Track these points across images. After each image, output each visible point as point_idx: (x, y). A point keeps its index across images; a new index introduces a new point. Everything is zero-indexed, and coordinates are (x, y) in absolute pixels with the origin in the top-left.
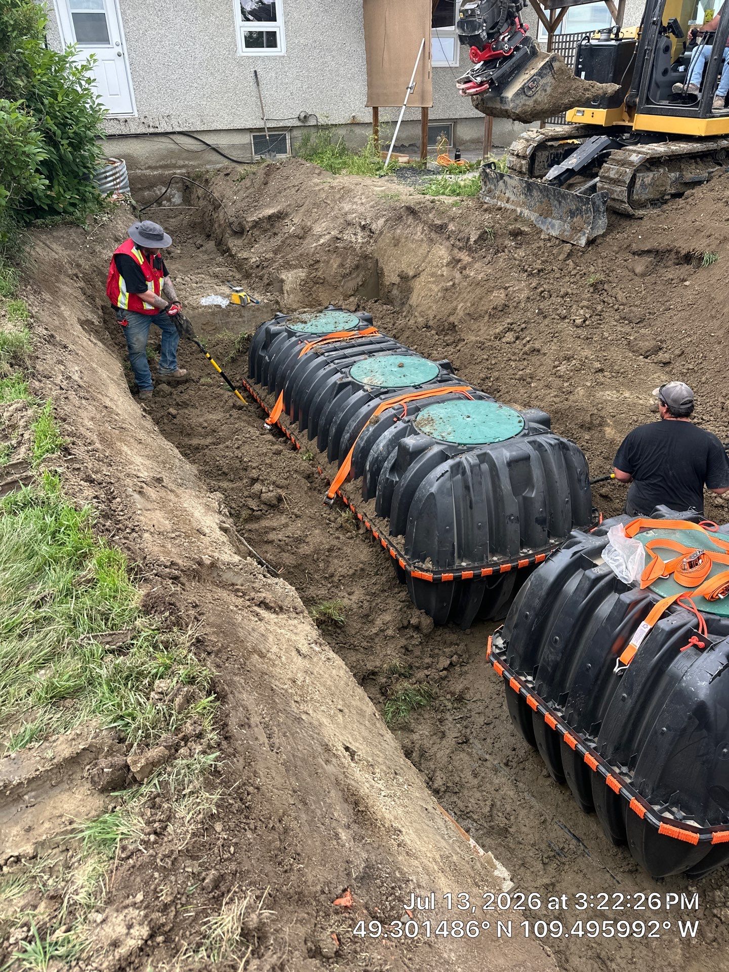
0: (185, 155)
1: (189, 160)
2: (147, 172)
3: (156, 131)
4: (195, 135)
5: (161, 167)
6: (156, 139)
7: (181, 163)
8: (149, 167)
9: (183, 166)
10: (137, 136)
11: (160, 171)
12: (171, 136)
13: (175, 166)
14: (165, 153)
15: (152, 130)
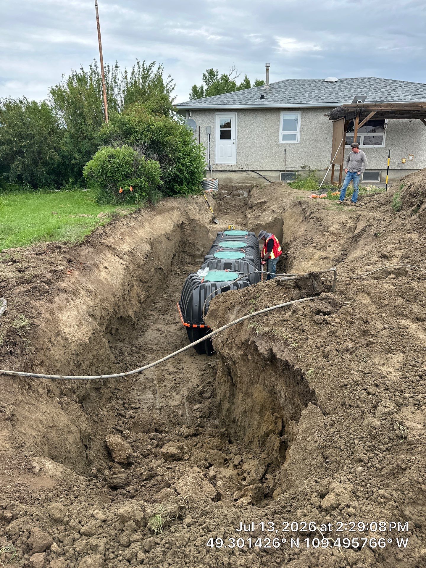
0: (252, 179)
1: (253, 181)
2: (236, 184)
3: (242, 170)
4: (257, 172)
5: (242, 183)
6: (242, 173)
7: (250, 182)
8: (237, 183)
9: (250, 183)
10: (235, 171)
11: (241, 184)
12: (248, 172)
13: (247, 183)
14: (244, 178)
15: (240, 169)
